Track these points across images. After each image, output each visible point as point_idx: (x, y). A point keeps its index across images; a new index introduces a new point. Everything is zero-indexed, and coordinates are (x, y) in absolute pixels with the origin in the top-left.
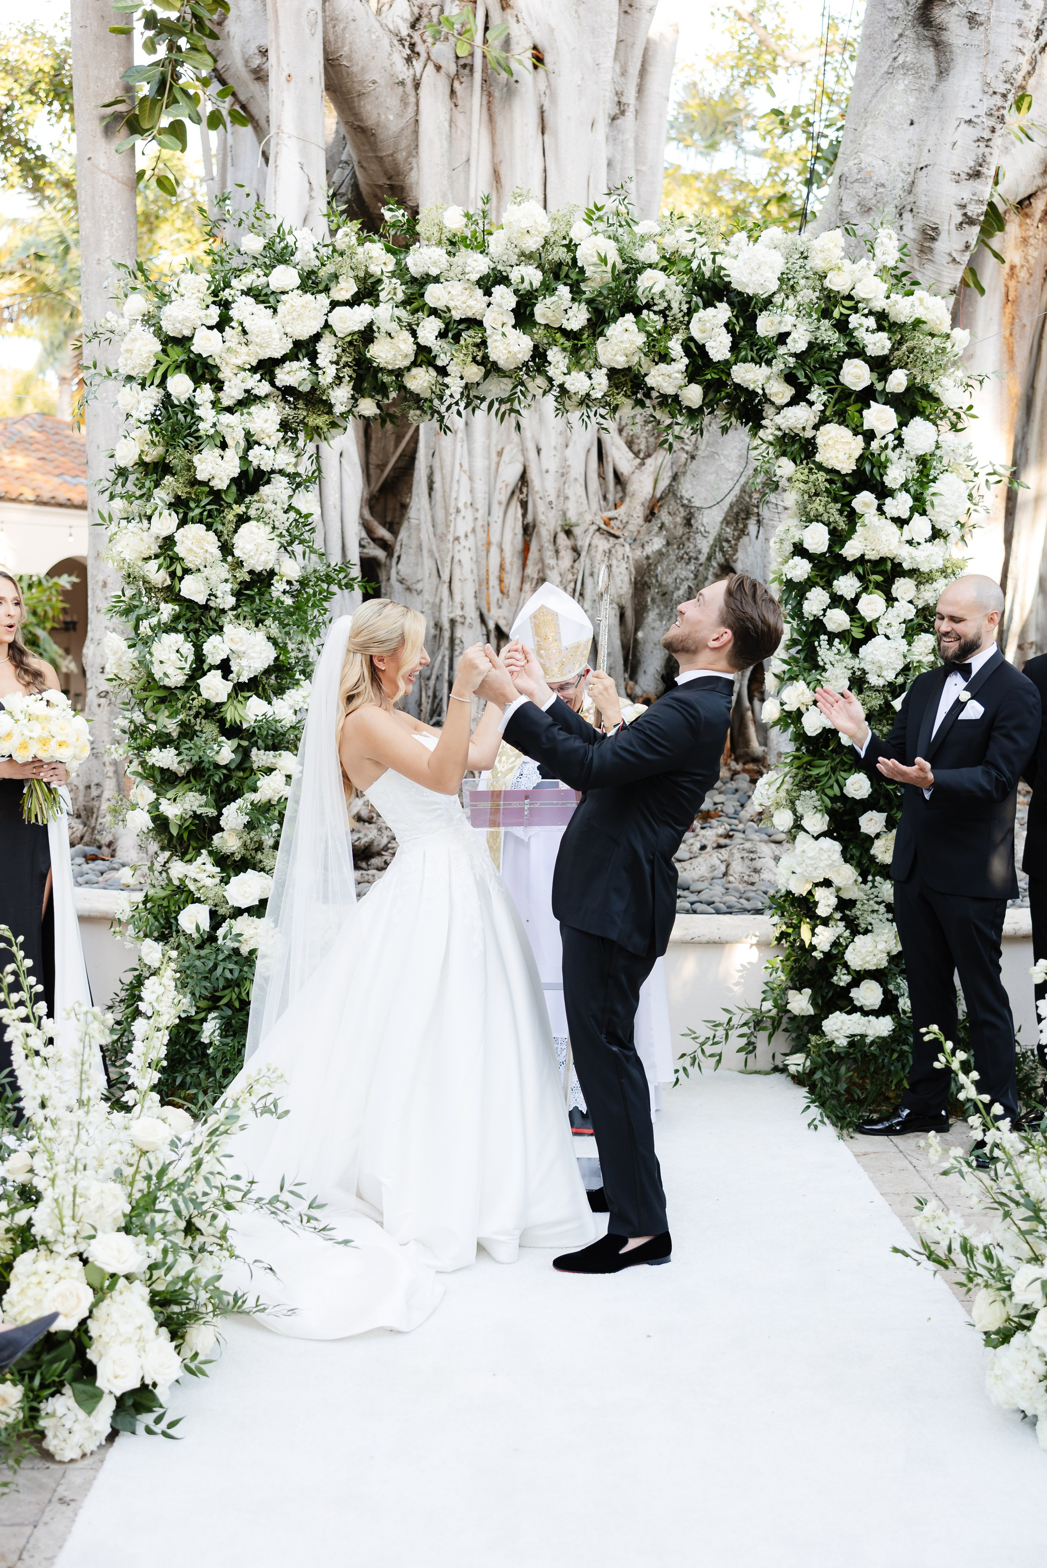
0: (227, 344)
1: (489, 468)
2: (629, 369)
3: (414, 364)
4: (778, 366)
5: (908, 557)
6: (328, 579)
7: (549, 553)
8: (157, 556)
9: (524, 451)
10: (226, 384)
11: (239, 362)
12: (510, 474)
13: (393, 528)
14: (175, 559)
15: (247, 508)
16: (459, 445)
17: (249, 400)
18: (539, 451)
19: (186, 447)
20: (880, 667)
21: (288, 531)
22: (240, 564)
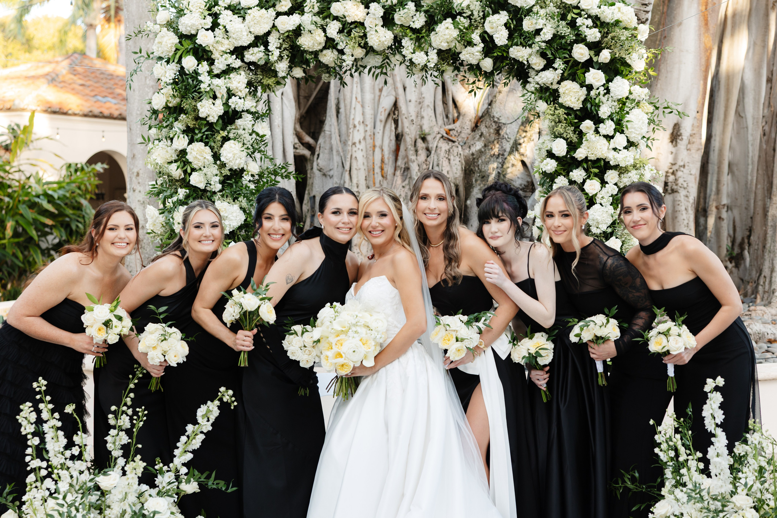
0: (217, 39)
1: (374, 99)
2: (450, 49)
3: (325, 48)
4: (536, 48)
5: (613, 158)
6: (275, 173)
7: (411, 152)
8: (176, 161)
9: (395, 89)
10: (216, 61)
11: (224, 49)
12: (387, 103)
13: (315, 137)
14: (187, 163)
15: (228, 133)
16: (355, 86)
17: (228, 71)
18: (405, 89)
19: (193, 98)
20: (598, 223)
21: (252, 145)
22: (223, 165)
